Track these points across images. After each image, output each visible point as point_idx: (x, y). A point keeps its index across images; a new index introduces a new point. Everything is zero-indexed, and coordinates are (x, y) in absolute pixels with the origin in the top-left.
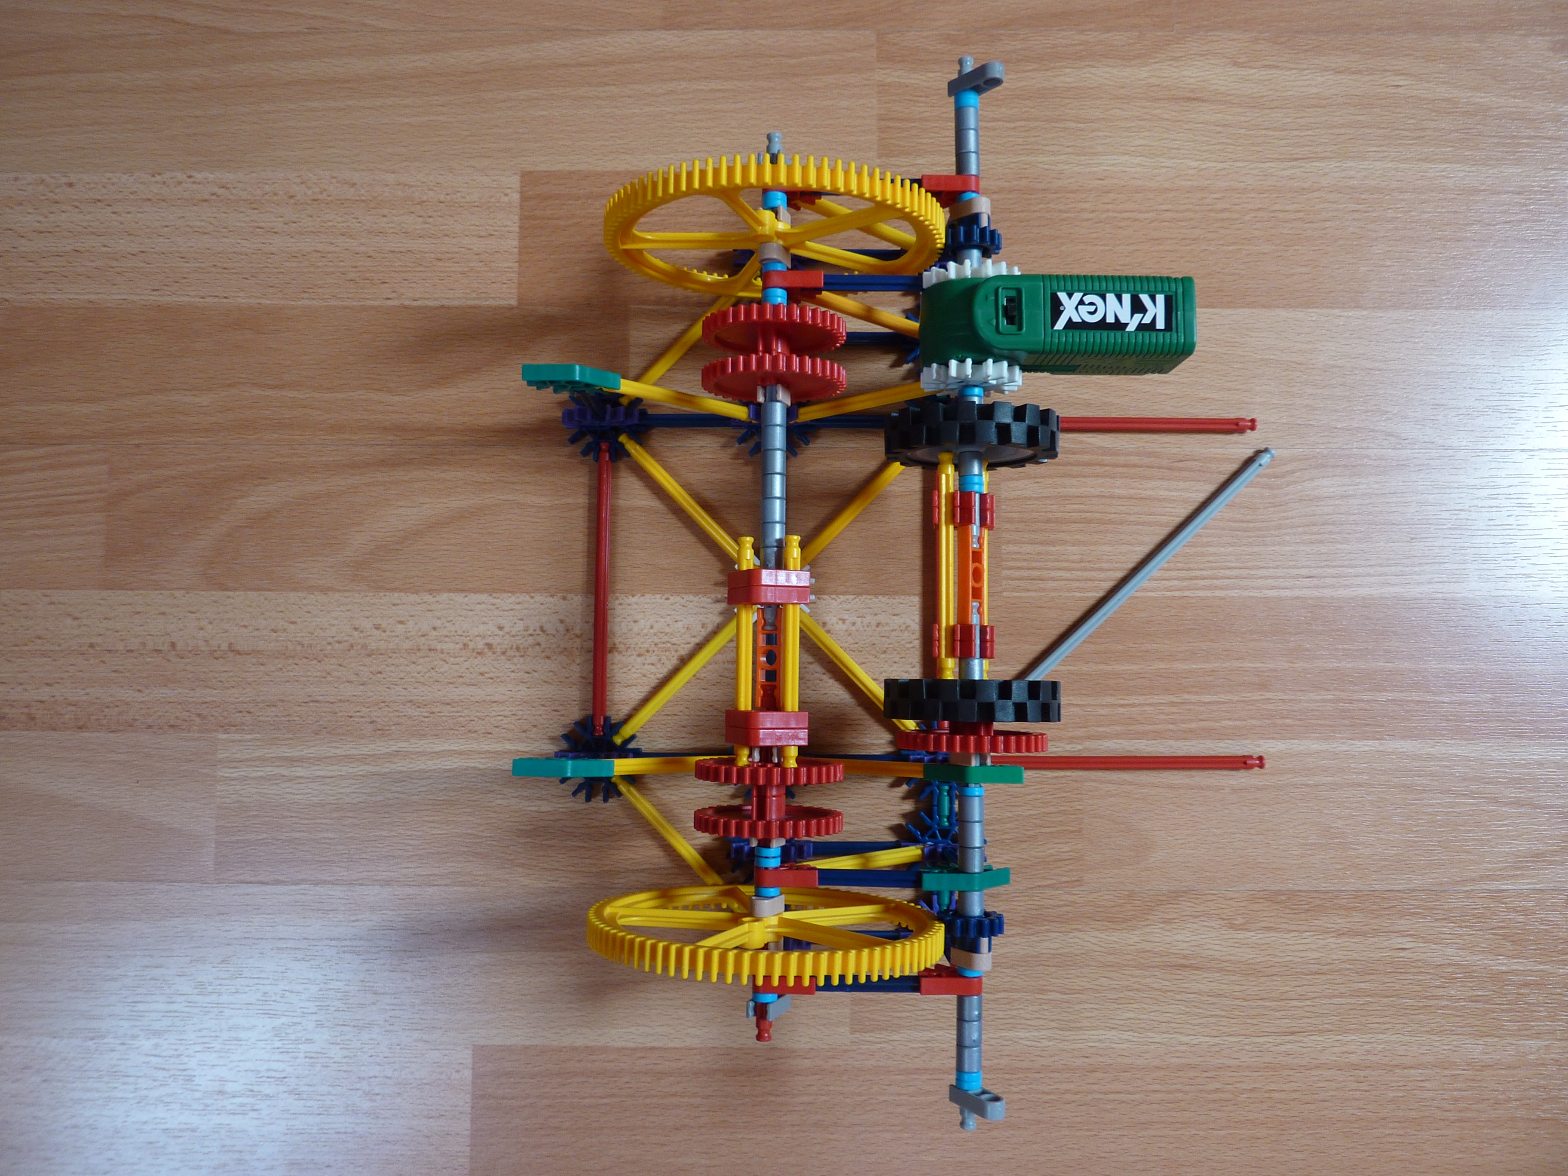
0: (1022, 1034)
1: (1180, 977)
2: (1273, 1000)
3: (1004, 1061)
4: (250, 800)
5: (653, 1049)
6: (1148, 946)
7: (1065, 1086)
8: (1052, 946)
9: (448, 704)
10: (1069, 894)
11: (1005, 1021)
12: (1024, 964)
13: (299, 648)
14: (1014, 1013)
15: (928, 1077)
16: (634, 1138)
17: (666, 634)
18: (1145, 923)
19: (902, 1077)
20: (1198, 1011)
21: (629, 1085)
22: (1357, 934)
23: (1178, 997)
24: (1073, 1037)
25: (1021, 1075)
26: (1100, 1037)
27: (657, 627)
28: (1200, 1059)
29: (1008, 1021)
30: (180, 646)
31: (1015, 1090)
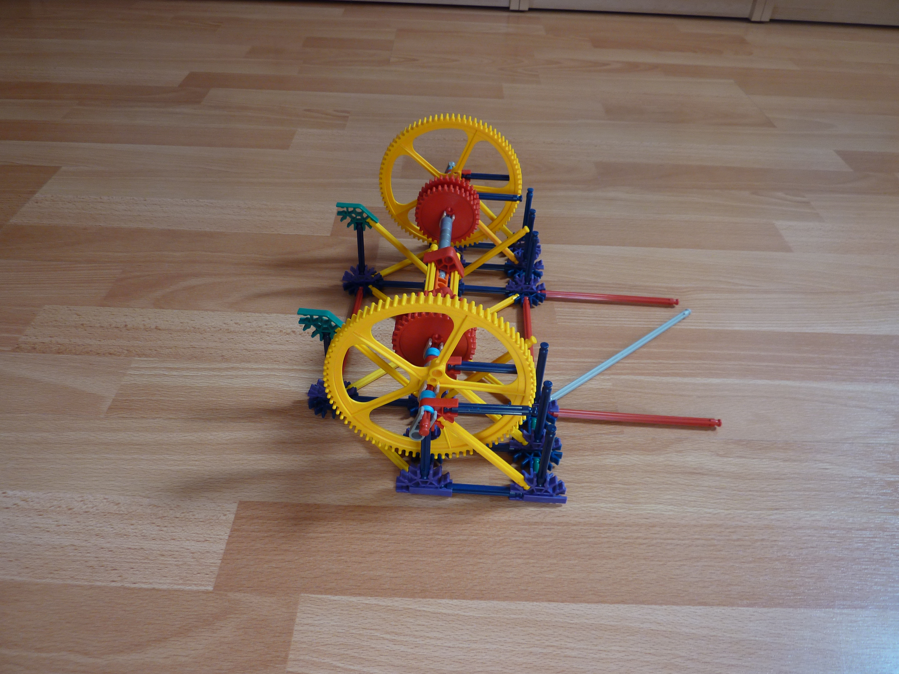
0: (602, 505)
1: (694, 478)
2: (757, 491)
3: (593, 520)
4: (140, 383)
5: (360, 506)
6: (671, 463)
7: (636, 535)
8: (612, 461)
9: (265, 351)
10: (617, 437)
11: (589, 498)
12: (596, 469)
13: (193, 329)
14: (595, 494)
15: (544, 527)
16: (340, 558)
17: (386, 331)
18: (666, 452)
19: (527, 527)
20: (712, 496)
21: (340, 526)
22: (795, 461)
23: (697, 488)
24: (635, 508)
25: (606, 528)
26: (653, 508)
27: (381, 328)
28: (722, 522)
29: (592, 498)
30: (129, 326)
31: (603, 536)
